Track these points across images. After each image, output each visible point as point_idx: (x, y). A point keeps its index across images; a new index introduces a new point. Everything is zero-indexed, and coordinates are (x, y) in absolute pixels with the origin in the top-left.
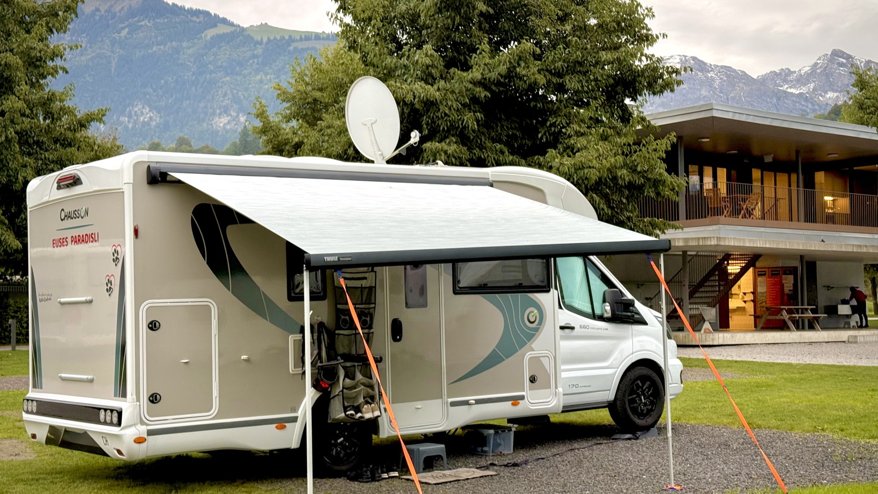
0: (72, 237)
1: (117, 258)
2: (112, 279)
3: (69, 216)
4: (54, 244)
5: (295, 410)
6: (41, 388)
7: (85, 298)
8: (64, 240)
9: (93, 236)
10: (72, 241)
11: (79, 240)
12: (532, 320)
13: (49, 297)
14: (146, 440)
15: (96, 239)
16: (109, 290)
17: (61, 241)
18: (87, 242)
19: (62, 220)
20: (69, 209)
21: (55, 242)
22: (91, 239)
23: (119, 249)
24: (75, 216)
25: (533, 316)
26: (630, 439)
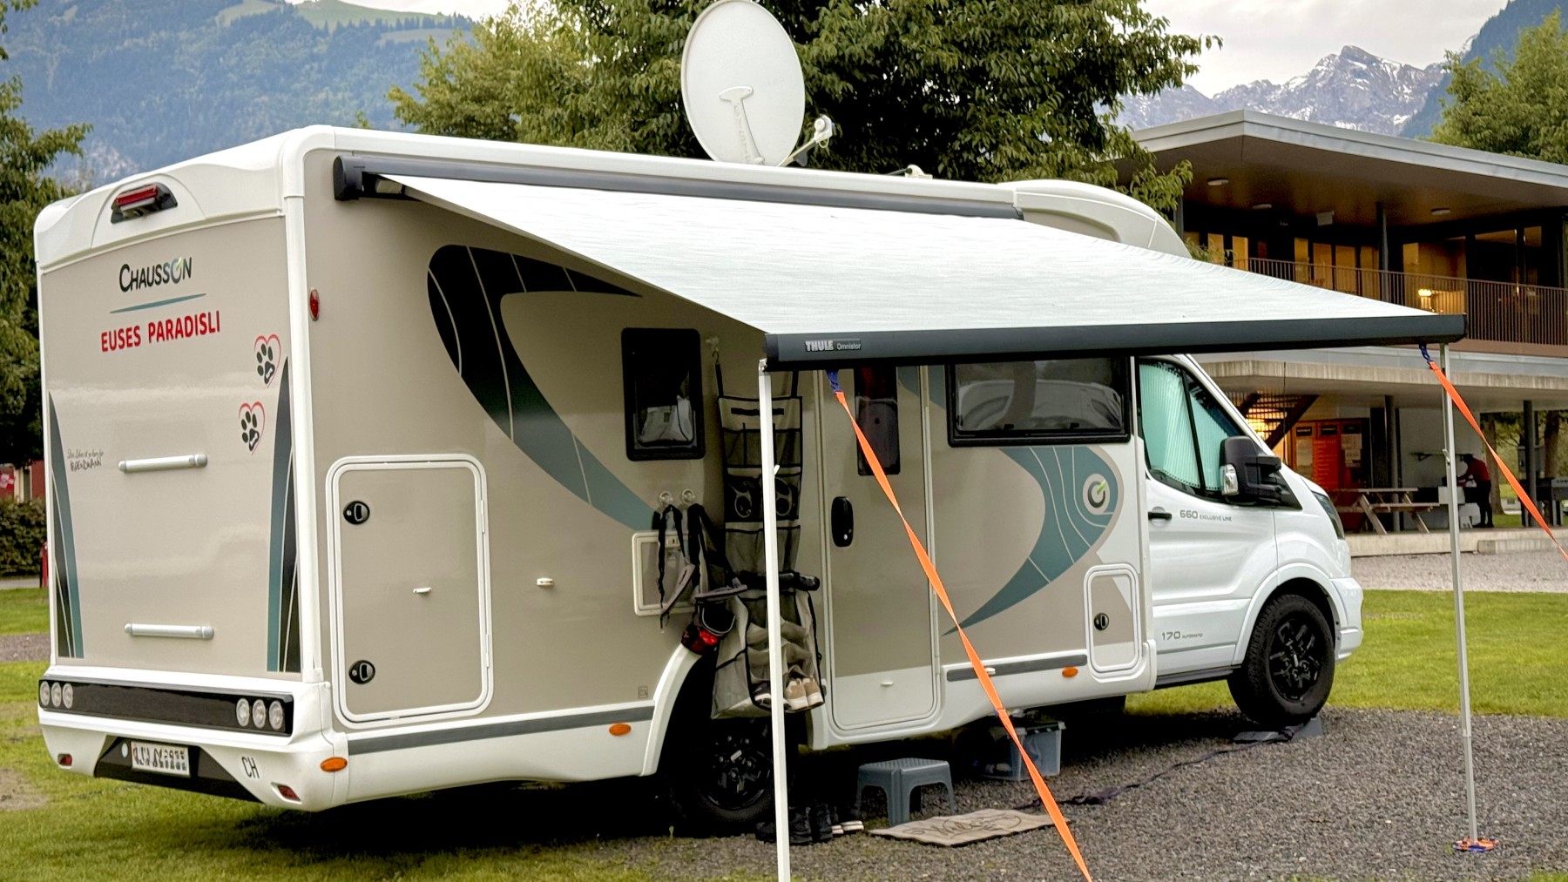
0: (151, 325)
1: (268, 366)
2: (257, 411)
3: (141, 280)
4: (104, 342)
5: (646, 693)
6: (81, 655)
7: (191, 457)
8: (131, 333)
9: (205, 320)
10: (151, 334)
11: (169, 331)
12: (1097, 499)
13: (95, 459)
14: (346, 763)
15: (214, 325)
16: (250, 437)
17: (124, 335)
18: (188, 335)
19: (125, 289)
20: (140, 262)
21: (107, 338)
22: (201, 327)
23: (273, 344)
24: (157, 279)
25: (1098, 492)
26: (1275, 741)
